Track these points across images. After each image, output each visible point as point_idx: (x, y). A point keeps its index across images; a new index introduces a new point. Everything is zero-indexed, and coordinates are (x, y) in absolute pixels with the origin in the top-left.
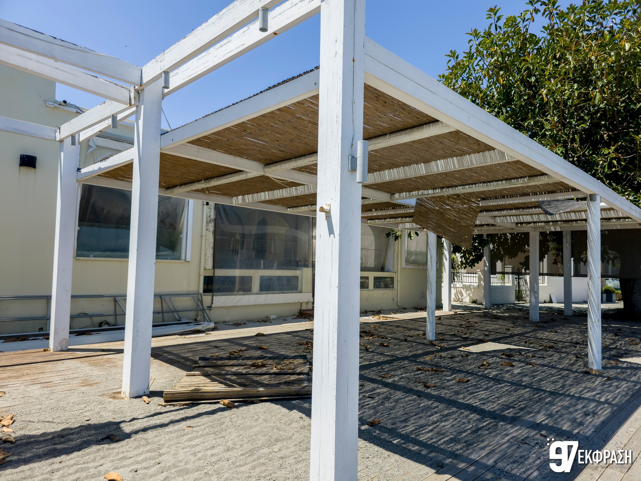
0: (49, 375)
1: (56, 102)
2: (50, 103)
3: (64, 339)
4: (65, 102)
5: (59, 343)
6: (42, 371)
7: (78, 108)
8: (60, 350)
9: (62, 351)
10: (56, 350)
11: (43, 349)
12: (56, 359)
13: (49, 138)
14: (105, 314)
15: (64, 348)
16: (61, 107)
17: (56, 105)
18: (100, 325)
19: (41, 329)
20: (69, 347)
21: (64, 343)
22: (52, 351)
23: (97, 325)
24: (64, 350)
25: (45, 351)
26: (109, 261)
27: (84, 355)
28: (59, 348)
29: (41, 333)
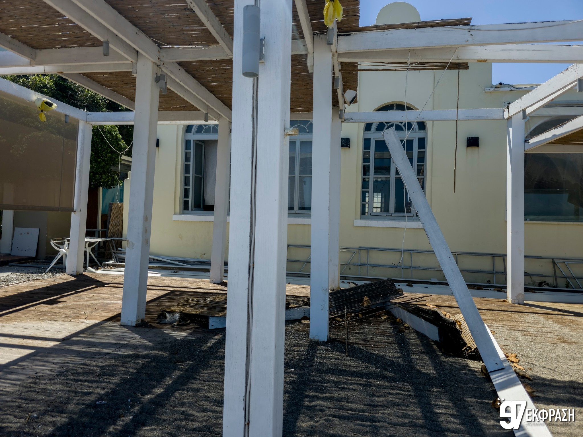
0: (523, 325)
1: (492, 86)
2: (488, 89)
3: (520, 294)
4: (501, 84)
5: (517, 297)
6: (513, 320)
7: (512, 86)
8: (517, 303)
9: (519, 304)
10: (514, 302)
11: (502, 300)
12: (519, 311)
13: (498, 118)
14: (544, 274)
15: (521, 302)
16: (497, 89)
17: (493, 89)
18: (540, 284)
19: (489, 282)
20: (525, 302)
21: (520, 297)
22: (510, 302)
23: (537, 284)
24: (521, 303)
25: (504, 301)
26: (545, 224)
27: (543, 312)
28: (517, 301)
29: (489, 284)
